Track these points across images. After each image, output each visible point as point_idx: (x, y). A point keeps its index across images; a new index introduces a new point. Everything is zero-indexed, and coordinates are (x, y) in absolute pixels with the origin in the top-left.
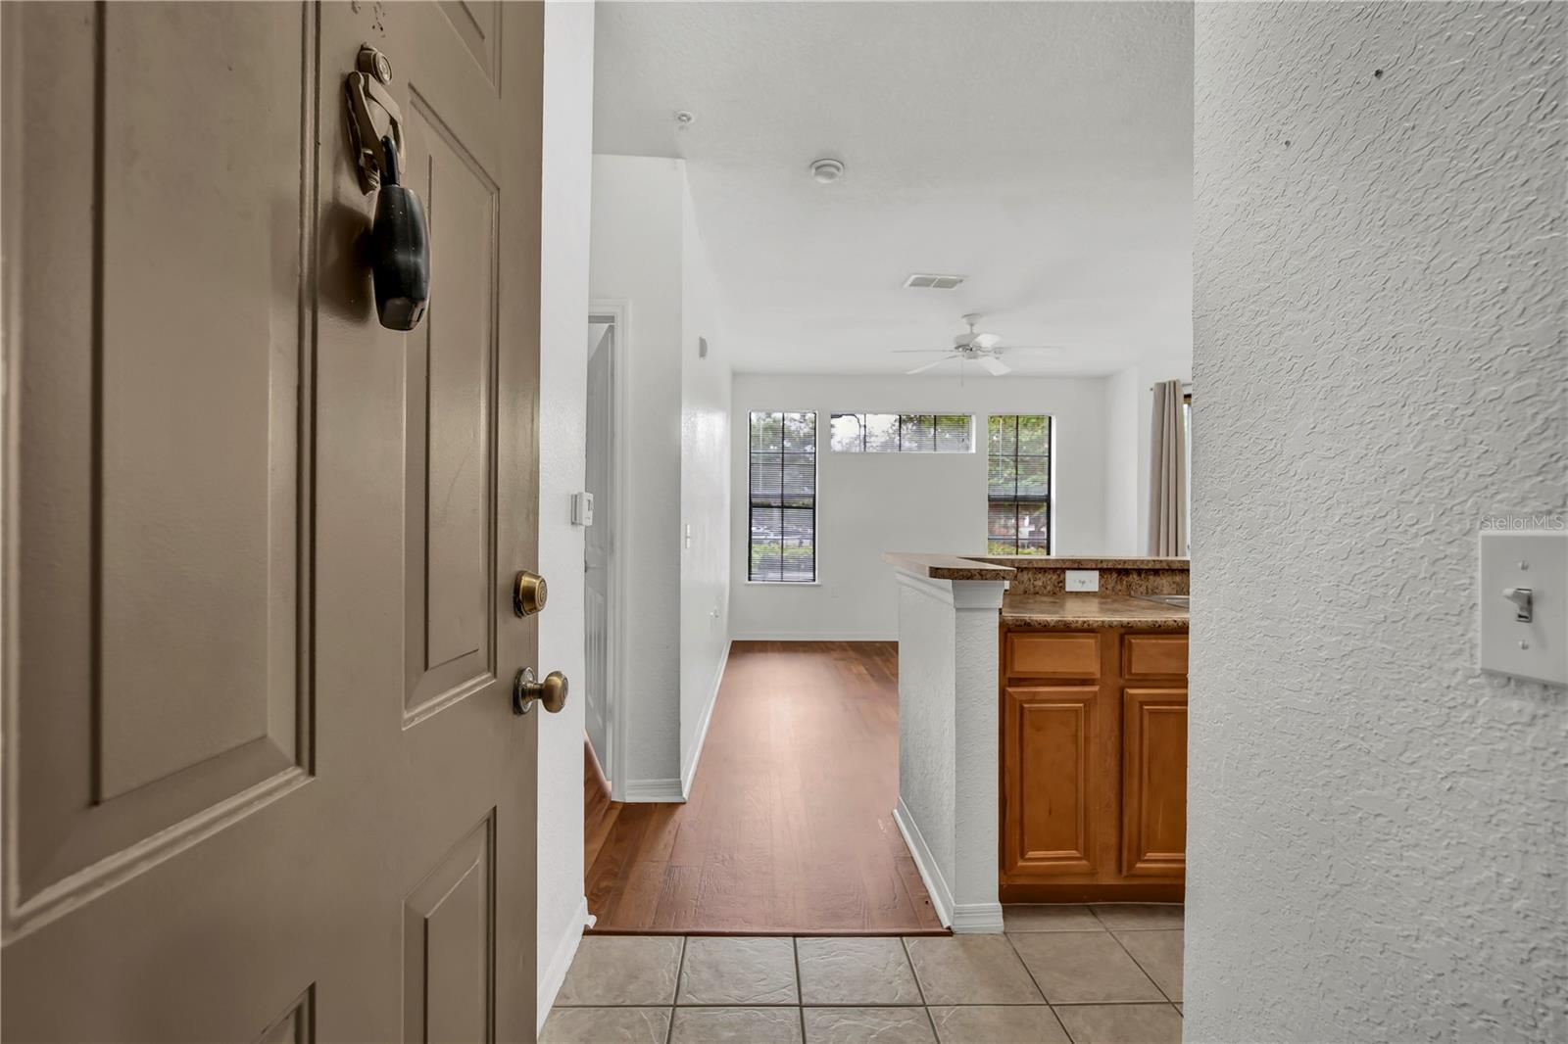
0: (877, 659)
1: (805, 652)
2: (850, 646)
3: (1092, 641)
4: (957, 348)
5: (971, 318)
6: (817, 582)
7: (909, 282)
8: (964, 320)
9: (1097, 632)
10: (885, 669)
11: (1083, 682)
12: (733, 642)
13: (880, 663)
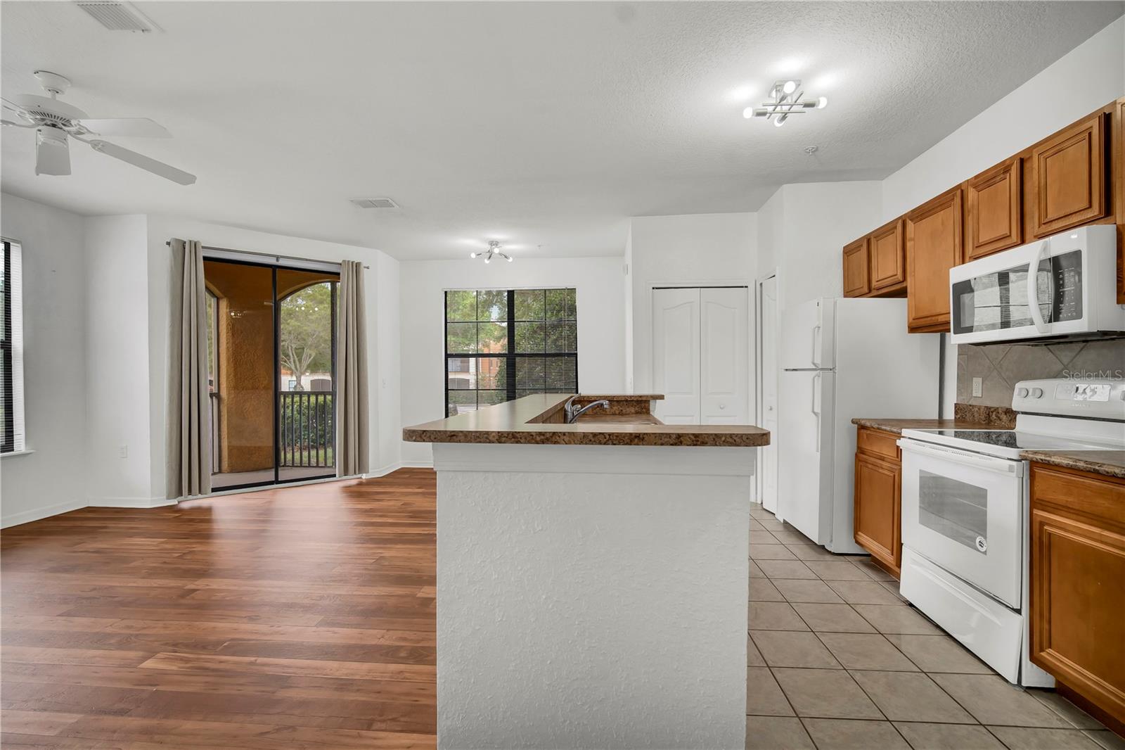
8: (38, 76)
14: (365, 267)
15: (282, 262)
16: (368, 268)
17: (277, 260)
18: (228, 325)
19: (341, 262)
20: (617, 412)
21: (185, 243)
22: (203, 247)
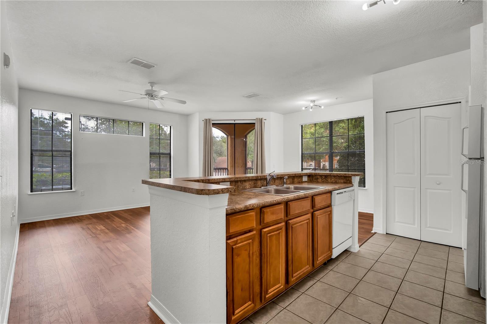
0: (107, 220)
1: (68, 223)
2: (92, 217)
3: (253, 213)
4: (146, 95)
5: (152, 84)
6: (73, 190)
7: (131, 61)
8: (149, 84)
9: (254, 209)
10: (113, 225)
11: (250, 231)
12: (21, 224)
13: (110, 222)
14: (264, 120)
15: (236, 122)
16: (266, 120)
17: (235, 121)
18: (230, 145)
19: (255, 119)
20: (334, 182)
21: (207, 119)
22: (212, 120)
